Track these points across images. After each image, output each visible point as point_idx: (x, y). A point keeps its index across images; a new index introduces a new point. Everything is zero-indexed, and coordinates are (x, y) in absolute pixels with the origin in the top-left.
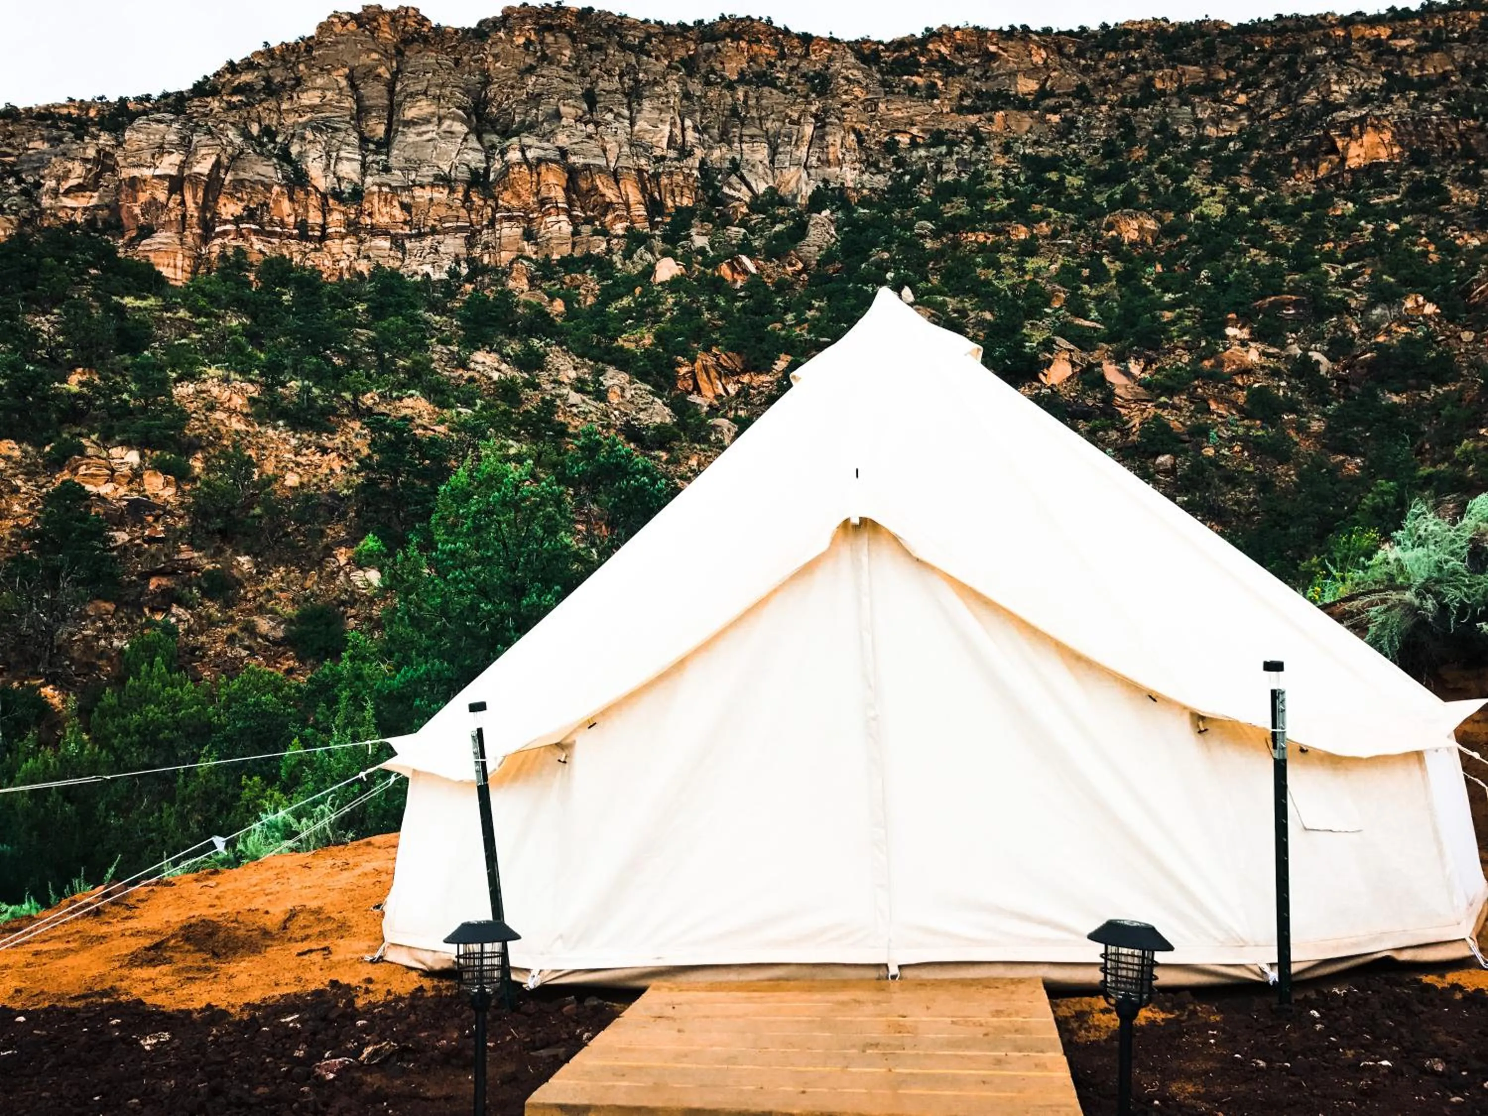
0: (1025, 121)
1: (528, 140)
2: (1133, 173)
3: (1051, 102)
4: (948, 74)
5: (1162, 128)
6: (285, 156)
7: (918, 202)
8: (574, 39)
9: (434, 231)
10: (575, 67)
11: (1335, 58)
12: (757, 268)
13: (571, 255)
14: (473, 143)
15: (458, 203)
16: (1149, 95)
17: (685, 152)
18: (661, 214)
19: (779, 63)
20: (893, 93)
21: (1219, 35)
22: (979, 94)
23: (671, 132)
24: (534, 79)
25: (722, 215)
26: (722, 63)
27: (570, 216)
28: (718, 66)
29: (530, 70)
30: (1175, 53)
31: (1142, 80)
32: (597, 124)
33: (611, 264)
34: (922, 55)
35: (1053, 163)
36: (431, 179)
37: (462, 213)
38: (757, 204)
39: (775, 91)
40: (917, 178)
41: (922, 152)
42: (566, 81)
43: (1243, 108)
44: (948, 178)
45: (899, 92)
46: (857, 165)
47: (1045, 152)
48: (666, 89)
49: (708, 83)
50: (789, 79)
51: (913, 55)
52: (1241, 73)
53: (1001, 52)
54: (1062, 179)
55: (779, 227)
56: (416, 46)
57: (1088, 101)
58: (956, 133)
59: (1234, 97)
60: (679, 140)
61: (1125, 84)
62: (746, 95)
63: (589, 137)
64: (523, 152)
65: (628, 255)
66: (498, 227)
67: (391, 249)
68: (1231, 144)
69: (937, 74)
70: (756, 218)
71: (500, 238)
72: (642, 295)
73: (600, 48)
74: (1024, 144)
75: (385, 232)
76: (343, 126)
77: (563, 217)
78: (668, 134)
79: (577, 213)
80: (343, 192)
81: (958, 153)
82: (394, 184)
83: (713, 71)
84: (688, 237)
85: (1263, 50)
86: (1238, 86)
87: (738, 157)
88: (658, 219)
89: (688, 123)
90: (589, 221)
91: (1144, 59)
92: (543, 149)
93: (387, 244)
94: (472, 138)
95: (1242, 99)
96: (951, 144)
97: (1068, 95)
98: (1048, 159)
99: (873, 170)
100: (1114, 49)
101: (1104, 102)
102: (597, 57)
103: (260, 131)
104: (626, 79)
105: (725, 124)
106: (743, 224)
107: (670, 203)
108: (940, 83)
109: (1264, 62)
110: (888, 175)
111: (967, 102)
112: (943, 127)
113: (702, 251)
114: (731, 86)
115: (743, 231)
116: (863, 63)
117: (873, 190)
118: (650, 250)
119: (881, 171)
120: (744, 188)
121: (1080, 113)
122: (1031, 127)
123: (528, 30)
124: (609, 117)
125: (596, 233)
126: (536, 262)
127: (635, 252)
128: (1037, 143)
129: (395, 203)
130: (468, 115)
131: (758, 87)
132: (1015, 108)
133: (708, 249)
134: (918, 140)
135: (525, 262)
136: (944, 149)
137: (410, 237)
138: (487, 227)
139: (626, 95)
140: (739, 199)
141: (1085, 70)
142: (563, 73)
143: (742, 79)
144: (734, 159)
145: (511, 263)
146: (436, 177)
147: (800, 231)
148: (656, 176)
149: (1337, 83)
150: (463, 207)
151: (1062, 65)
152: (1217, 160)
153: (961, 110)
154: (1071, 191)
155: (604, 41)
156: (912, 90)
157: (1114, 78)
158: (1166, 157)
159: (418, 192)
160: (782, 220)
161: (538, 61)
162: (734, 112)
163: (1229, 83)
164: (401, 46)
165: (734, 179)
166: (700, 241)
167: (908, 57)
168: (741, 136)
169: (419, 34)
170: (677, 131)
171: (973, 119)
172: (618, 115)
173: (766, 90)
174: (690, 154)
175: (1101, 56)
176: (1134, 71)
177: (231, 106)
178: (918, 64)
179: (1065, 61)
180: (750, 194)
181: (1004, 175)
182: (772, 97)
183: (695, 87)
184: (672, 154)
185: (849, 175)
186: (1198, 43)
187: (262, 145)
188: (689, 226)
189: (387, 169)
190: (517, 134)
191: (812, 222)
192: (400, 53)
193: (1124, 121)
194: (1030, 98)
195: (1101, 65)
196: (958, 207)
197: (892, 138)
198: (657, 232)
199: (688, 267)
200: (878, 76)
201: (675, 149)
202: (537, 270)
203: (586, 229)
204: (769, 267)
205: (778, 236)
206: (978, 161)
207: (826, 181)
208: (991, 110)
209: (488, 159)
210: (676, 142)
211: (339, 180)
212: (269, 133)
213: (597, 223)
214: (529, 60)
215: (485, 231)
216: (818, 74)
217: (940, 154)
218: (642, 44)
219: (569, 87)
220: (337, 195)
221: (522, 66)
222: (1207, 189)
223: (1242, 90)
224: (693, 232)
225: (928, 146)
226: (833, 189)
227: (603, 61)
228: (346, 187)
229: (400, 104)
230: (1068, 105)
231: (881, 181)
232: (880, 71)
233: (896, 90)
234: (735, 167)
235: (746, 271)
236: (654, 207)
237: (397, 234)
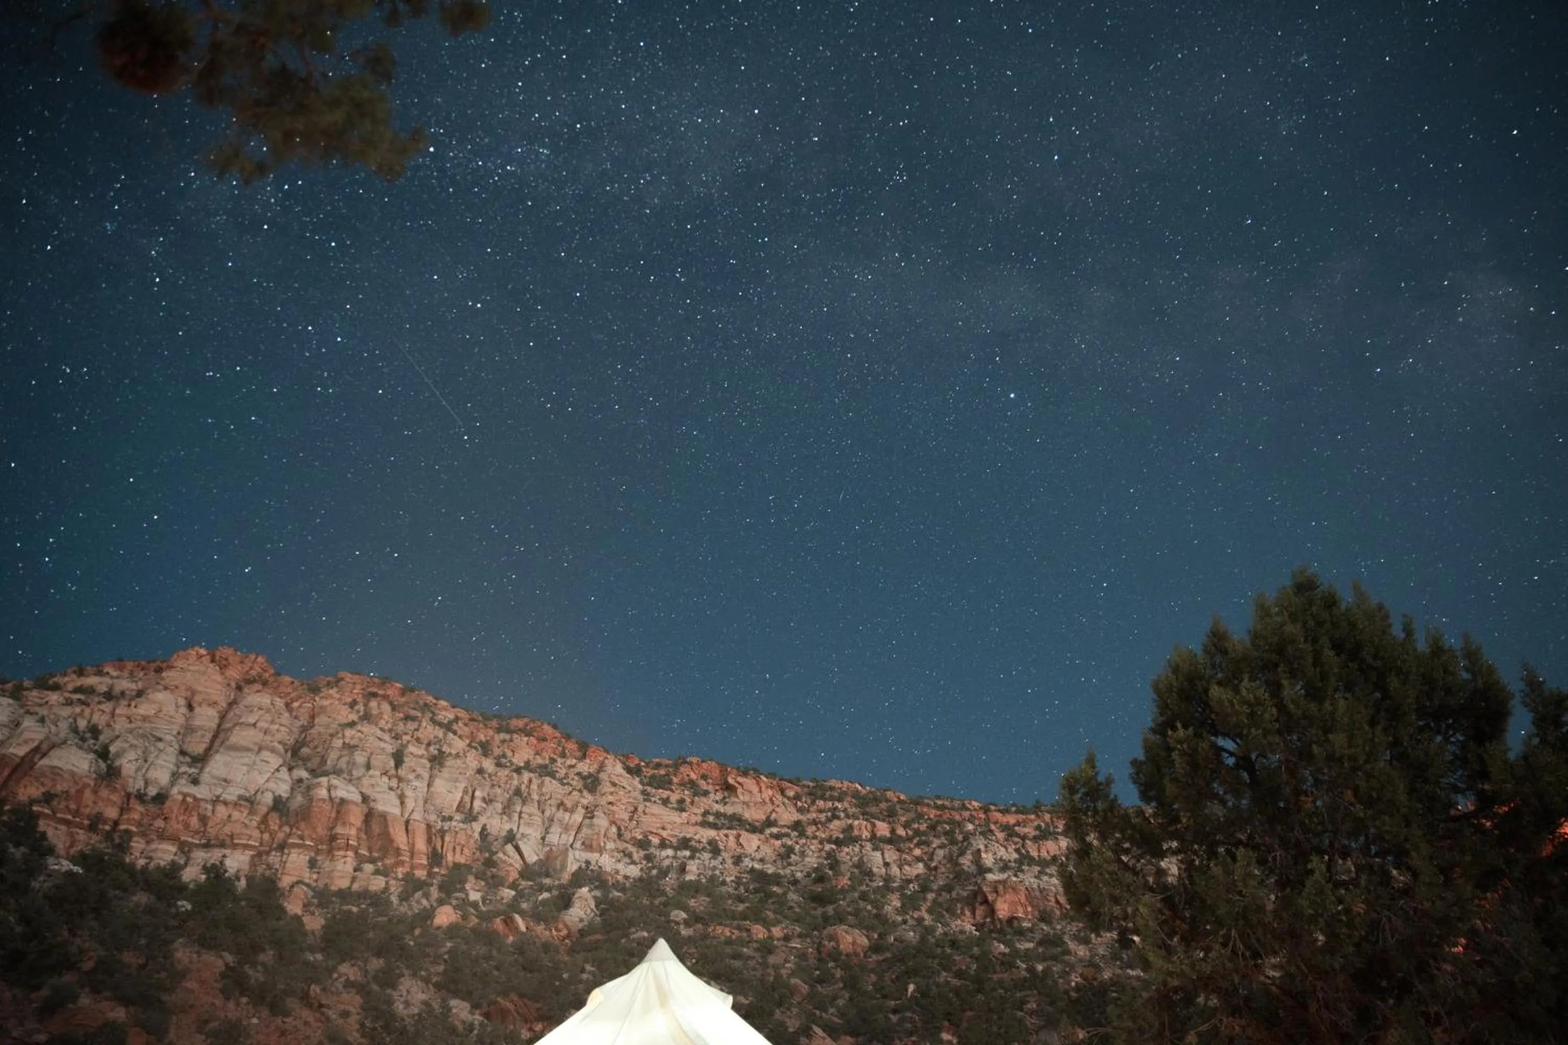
0: (752, 842)
1: (335, 782)
2: (842, 897)
3: (775, 830)
4: (696, 794)
5: (860, 865)
6: (103, 754)
7: (663, 893)
8: (394, 708)
9: (222, 845)
10: (390, 731)
11: (981, 833)
12: (527, 928)
13: (349, 888)
14: (284, 774)
15: (255, 824)
16: (848, 838)
17: (471, 817)
18: (439, 865)
19: (560, 760)
20: (650, 801)
21: (898, 802)
22: (718, 815)
23: (462, 798)
24: (353, 732)
25: (493, 877)
26: (513, 751)
27: (356, 853)
28: (509, 754)
29: (352, 724)
30: (868, 809)
31: (844, 826)
32: (400, 779)
33: (388, 903)
34: (675, 775)
35: (776, 879)
36: (235, 798)
37: (256, 833)
38: (527, 872)
39: (554, 782)
40: (664, 873)
41: (670, 852)
42: (380, 739)
43: (919, 859)
44: (689, 877)
45: (655, 802)
46: (616, 854)
47: (770, 870)
48: (464, 763)
49: (499, 765)
50: (566, 774)
51: (667, 775)
52: (917, 832)
53: (737, 785)
54: (785, 894)
55: (546, 895)
56: (258, 686)
57: (802, 834)
58: (700, 842)
59: (911, 849)
60: (468, 805)
61: (831, 826)
62: (530, 781)
63: (391, 789)
64: (329, 791)
65: (405, 897)
66: (286, 851)
67: (176, 854)
68: (911, 886)
69: (686, 792)
70: (524, 884)
71: (285, 863)
72: (421, 936)
73: (414, 719)
74: (753, 860)
75: (174, 839)
76: (168, 738)
77: (350, 854)
78: (459, 799)
79: (363, 852)
80: (145, 794)
81: (699, 858)
82: (199, 796)
83: (504, 756)
84: (463, 890)
85: (929, 819)
86: (915, 841)
87: (515, 829)
88: (436, 870)
89: (478, 794)
90: (372, 861)
91: (845, 810)
92: (348, 791)
93: (173, 849)
94: (284, 770)
95: (917, 852)
96: (694, 851)
97: (789, 827)
98: (772, 875)
99: (627, 860)
100: (823, 798)
101: (815, 837)
102: (411, 726)
103: (87, 727)
104: (432, 748)
105: (510, 800)
106: (513, 886)
107: (450, 858)
108: (688, 800)
109: (932, 828)
110: (639, 866)
111: (711, 819)
112: (688, 836)
113: (475, 905)
114: (518, 770)
115: (513, 893)
116: (628, 773)
117: (626, 877)
118: (427, 896)
119: (633, 863)
120: (518, 857)
121: (797, 843)
122: (759, 847)
123: (358, 694)
124: (411, 776)
125: (377, 872)
126: (313, 889)
127: (413, 895)
128: (762, 860)
129: (195, 814)
130: (286, 751)
131: (541, 776)
132: (747, 830)
133: (481, 904)
134: (667, 842)
135: (305, 888)
136: (687, 853)
137: (197, 846)
138: (276, 849)
139: (430, 761)
140: (511, 865)
141: (800, 810)
142: (379, 733)
143: (528, 766)
144: (511, 830)
145: (292, 886)
146: (241, 797)
147: (565, 901)
148: (442, 833)
149: (986, 852)
150: (258, 828)
151: (784, 804)
152: (903, 897)
153: (705, 824)
154: (793, 904)
155: (419, 714)
156: (665, 802)
157: (823, 820)
158: (864, 888)
159: (221, 809)
160: (549, 889)
161: (360, 717)
162: (518, 792)
163: (909, 839)
164: (243, 684)
165: (509, 848)
166: (474, 896)
167: (664, 776)
168: (521, 813)
169: (260, 677)
170: (467, 799)
171: (712, 833)
172: (418, 777)
173: (547, 779)
174: (475, 819)
175: (813, 802)
176: (838, 818)
177: (69, 703)
178: (670, 782)
179: (787, 801)
180: (521, 862)
181: (737, 883)
182: (551, 785)
183: (489, 765)
184: (458, 817)
185: (607, 862)
186: (883, 805)
187: (83, 739)
188: (463, 881)
189: (195, 782)
190: (326, 774)
191: (576, 896)
192: (239, 688)
193: (830, 855)
194: (757, 824)
195: (813, 808)
196: (698, 903)
197: (646, 836)
198: (435, 881)
199: (465, 917)
200: (640, 786)
201: (462, 812)
202: (313, 897)
203: (369, 868)
204: (540, 929)
205: (544, 903)
206: (715, 868)
207: (588, 863)
208: (728, 828)
209: (292, 789)
210: (464, 807)
211: (147, 783)
212: (95, 731)
213: (380, 864)
214: (353, 717)
215: (273, 853)
216: (590, 775)
217: (685, 857)
218: (450, 723)
219: (383, 745)
220: (141, 797)
221: (345, 721)
222: (900, 919)
223: (918, 845)
224: (468, 886)
225: (676, 849)
226: (592, 870)
227: (417, 730)
228: (152, 791)
229: (230, 730)
230: (788, 835)
231: (634, 871)
232: (641, 782)
233: (653, 799)
234: (510, 838)
235: (517, 928)
236: (436, 858)
237: (186, 842)
